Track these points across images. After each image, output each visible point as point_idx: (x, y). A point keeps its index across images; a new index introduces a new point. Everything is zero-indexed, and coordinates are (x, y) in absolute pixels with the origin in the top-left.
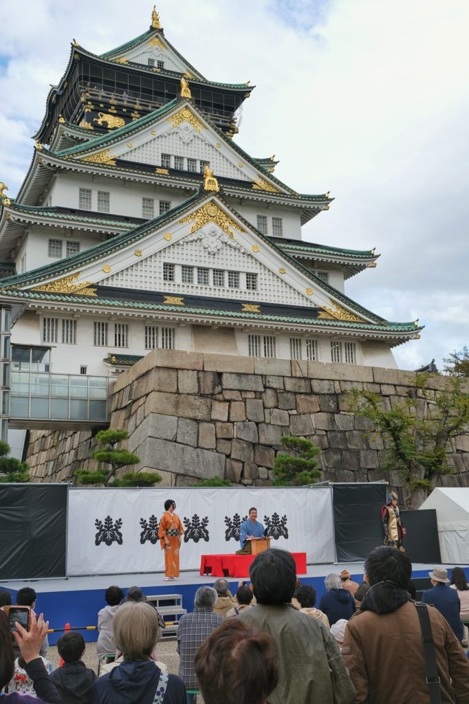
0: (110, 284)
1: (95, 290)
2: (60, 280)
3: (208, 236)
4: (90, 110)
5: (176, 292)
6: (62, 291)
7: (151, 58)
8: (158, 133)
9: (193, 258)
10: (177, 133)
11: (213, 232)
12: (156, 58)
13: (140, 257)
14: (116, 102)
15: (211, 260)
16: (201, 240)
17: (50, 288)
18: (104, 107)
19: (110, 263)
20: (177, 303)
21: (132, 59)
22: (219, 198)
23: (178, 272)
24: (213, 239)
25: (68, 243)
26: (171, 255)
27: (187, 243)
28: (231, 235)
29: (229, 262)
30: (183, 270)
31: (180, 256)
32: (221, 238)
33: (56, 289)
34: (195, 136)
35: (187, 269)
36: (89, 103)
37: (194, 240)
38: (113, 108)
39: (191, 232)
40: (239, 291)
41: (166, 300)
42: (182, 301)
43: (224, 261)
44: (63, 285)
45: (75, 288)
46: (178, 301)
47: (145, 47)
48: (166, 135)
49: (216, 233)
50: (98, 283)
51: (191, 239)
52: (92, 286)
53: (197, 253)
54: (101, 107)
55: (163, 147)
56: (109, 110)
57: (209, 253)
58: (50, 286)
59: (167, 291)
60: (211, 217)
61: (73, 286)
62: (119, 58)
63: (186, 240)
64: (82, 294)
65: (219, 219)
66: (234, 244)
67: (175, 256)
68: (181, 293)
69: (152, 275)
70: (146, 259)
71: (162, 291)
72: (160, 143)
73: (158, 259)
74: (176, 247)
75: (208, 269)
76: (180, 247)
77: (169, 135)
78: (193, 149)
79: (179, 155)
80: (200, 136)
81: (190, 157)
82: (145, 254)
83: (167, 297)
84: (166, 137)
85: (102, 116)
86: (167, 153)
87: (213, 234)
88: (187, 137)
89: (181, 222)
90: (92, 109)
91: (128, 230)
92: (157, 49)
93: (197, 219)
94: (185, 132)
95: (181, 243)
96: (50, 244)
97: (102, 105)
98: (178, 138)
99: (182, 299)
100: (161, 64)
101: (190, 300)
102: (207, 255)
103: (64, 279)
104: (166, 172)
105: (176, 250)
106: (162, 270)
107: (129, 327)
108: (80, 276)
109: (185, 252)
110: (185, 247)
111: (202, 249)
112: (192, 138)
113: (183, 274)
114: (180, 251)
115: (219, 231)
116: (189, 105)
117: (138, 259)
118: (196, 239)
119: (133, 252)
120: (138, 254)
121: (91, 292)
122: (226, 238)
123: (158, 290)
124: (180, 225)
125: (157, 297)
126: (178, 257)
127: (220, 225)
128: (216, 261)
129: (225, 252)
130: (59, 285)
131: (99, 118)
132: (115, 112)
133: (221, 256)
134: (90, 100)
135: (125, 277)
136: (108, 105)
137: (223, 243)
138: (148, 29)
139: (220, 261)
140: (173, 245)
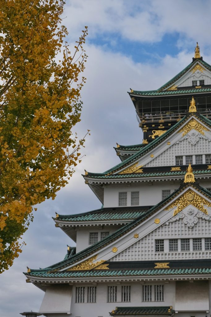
0: (118, 260)
1: (108, 265)
2: (84, 262)
3: (187, 215)
4: (146, 131)
5: (164, 259)
6: (86, 269)
7: (194, 80)
8: (172, 142)
9: (177, 233)
10: (187, 139)
11: (191, 212)
12: (198, 79)
13: (138, 238)
14: (162, 121)
15: (190, 232)
16: (182, 219)
17: (79, 268)
18: (155, 126)
19: (116, 246)
20: (164, 267)
21: (180, 85)
22: (193, 187)
23: (166, 244)
24: (191, 217)
25: (102, 233)
26: (160, 233)
27: (172, 223)
28: (205, 212)
29: (204, 232)
30: (170, 242)
31: (167, 233)
32: (197, 216)
33: (82, 268)
34: (200, 138)
35: (173, 241)
36: (145, 126)
37: (177, 220)
38: (161, 125)
39: (174, 215)
40: (201, 252)
41: (156, 265)
42: (167, 265)
43: (201, 232)
44: (86, 265)
45: (94, 265)
46: (165, 265)
47: (190, 74)
48: (178, 142)
49: (193, 212)
50: (110, 260)
51: (174, 220)
52: (105, 263)
53: (180, 229)
54: (153, 127)
55: (177, 152)
56: (159, 127)
57: (189, 228)
58: (78, 266)
59: (157, 259)
60: (189, 201)
61: (92, 264)
62: (171, 87)
63: (171, 221)
64: (99, 268)
65: (196, 202)
66: (207, 218)
67: (163, 233)
68: (167, 259)
69: (147, 249)
70: (142, 239)
71: (154, 260)
72: (174, 149)
73: (150, 238)
74: (164, 227)
75: (189, 239)
76: (167, 227)
77: (181, 142)
78: (199, 148)
79: (188, 154)
80: (204, 137)
81: (197, 154)
82: (141, 235)
83: (157, 264)
84: (178, 144)
85: (154, 132)
86: (180, 155)
87: (191, 214)
88: (193, 140)
89: (167, 209)
90: (147, 130)
91: (132, 220)
92: (198, 73)
93: (179, 205)
94: (192, 137)
95: (167, 224)
96: (90, 236)
97: (153, 126)
98: (188, 143)
99: (168, 263)
100: (202, 82)
101: (174, 264)
102: (187, 229)
103: (87, 260)
104: (178, 169)
105: (164, 229)
106: (154, 245)
107: (131, 287)
108: (98, 257)
109: (170, 229)
110: (170, 226)
111: (183, 225)
112: (198, 139)
113: (170, 245)
114: (167, 229)
115: (196, 210)
116: (194, 118)
117: (136, 240)
118: (178, 219)
119: (133, 236)
120: (136, 236)
121: (105, 267)
122: (201, 215)
123: (150, 260)
124: (166, 212)
125: (150, 265)
126: (165, 234)
127: (196, 206)
128: (194, 232)
129: (201, 225)
130: (84, 265)
131: (152, 134)
132: (163, 127)
133: (197, 228)
134: (145, 124)
135: (127, 254)
136: (157, 124)
137: (199, 218)
138: (192, 61)
139: (197, 232)
140: (161, 226)
